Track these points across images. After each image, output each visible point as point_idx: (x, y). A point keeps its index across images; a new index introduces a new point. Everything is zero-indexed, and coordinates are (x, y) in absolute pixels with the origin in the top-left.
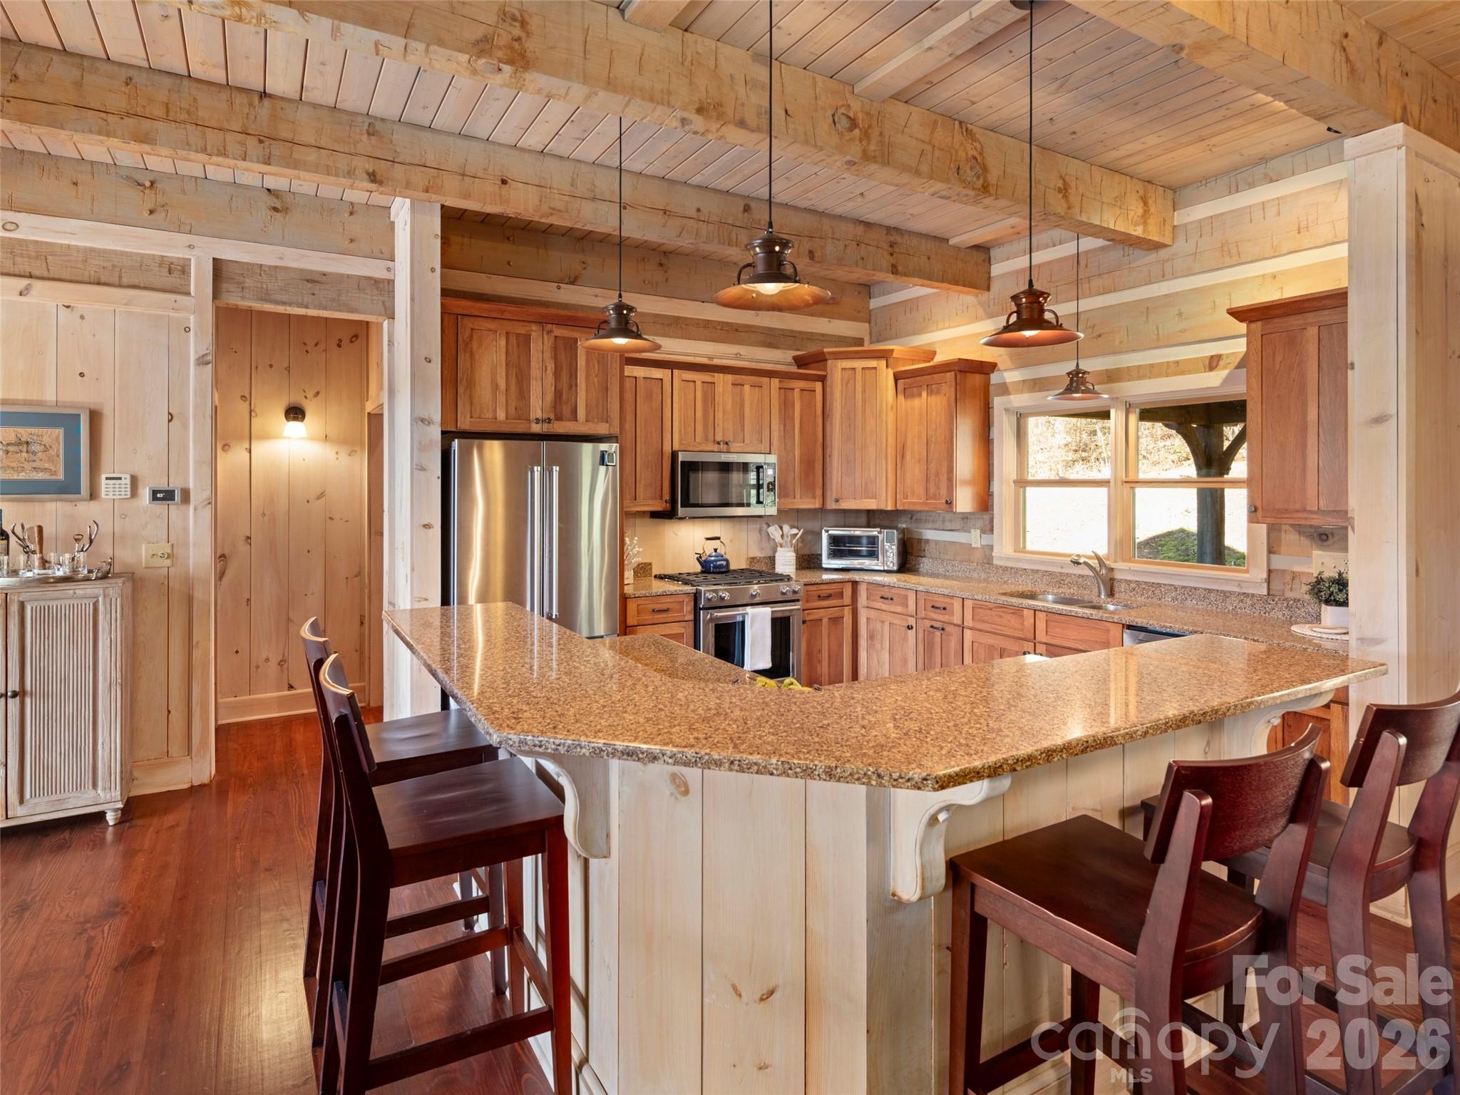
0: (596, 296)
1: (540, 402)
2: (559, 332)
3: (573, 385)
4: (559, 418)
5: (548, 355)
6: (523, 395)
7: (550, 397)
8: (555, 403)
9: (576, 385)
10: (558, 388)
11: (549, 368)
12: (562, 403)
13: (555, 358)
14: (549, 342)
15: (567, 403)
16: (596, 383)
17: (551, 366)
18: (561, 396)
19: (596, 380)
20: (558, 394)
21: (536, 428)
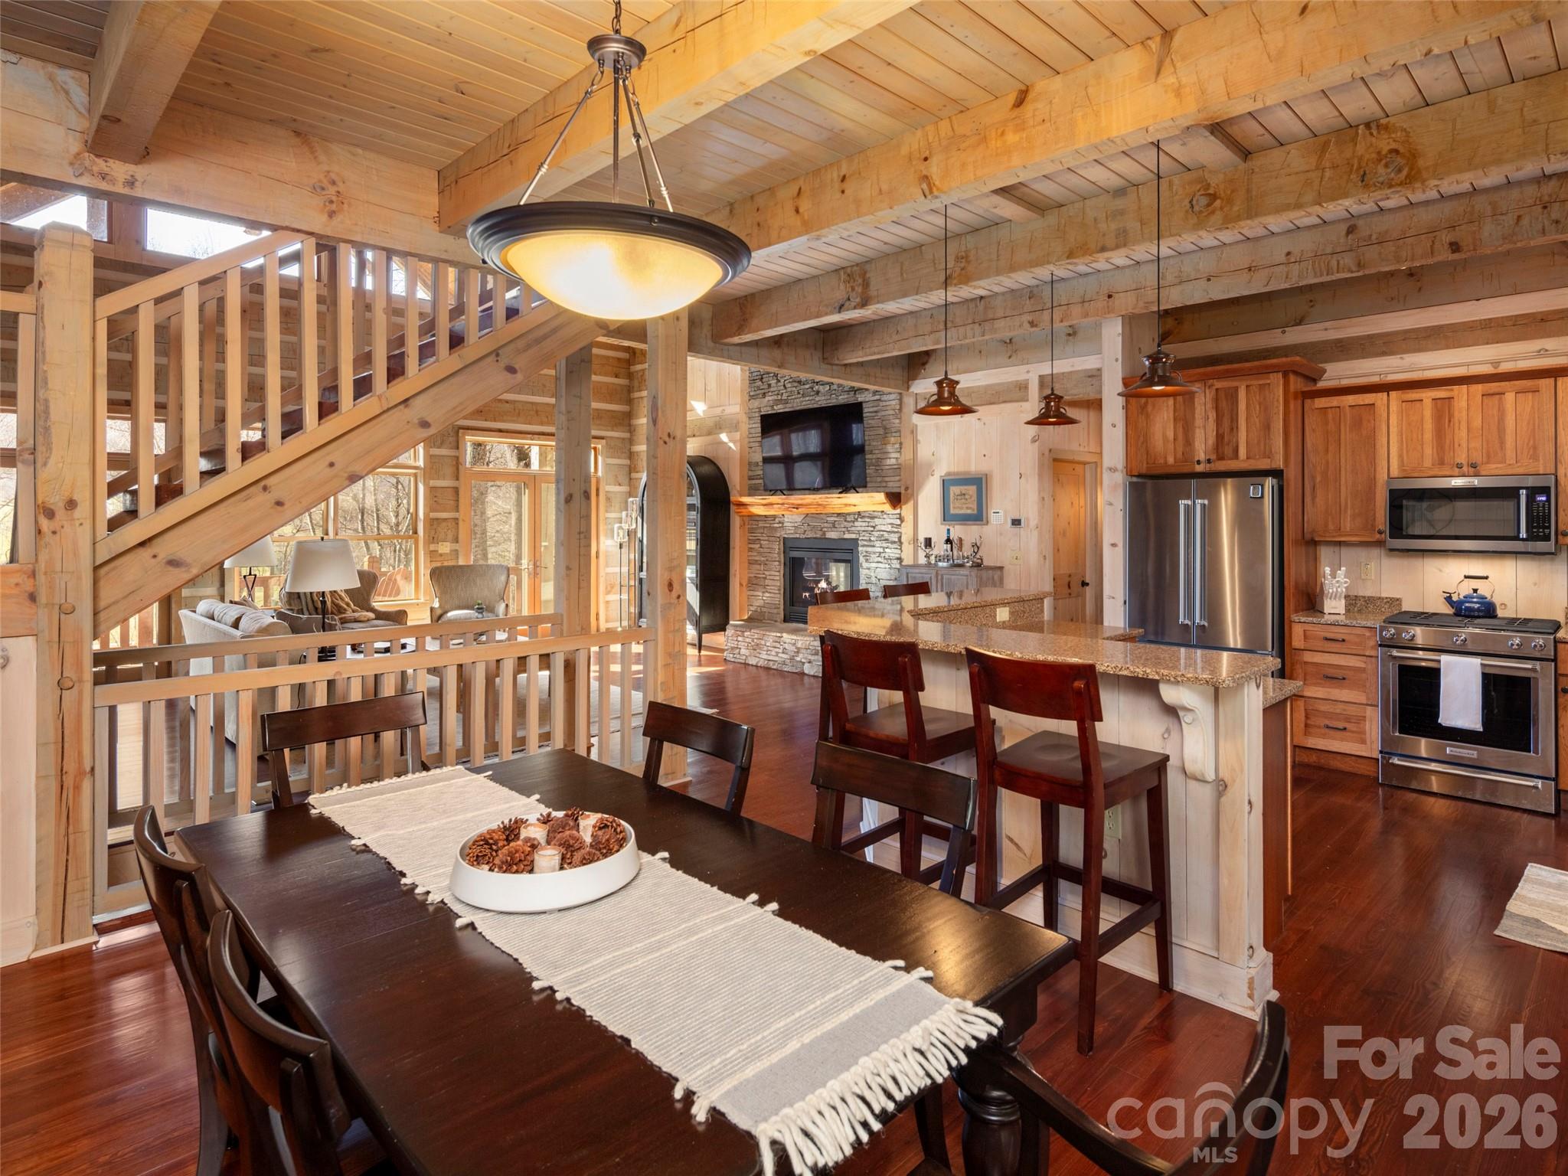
0: (1326, 329)
1: (1203, 446)
2: (1218, 384)
3: (1234, 428)
4: (1221, 458)
5: (1209, 405)
6: (1189, 442)
7: (1211, 441)
8: (1217, 445)
9: (1237, 428)
10: (1220, 432)
11: (1210, 417)
12: (1223, 444)
13: (1217, 409)
14: (1210, 394)
15: (1228, 444)
16: (1258, 423)
17: (1212, 415)
18: (1223, 437)
19: (1257, 420)
20: (1220, 437)
21: (1199, 468)
